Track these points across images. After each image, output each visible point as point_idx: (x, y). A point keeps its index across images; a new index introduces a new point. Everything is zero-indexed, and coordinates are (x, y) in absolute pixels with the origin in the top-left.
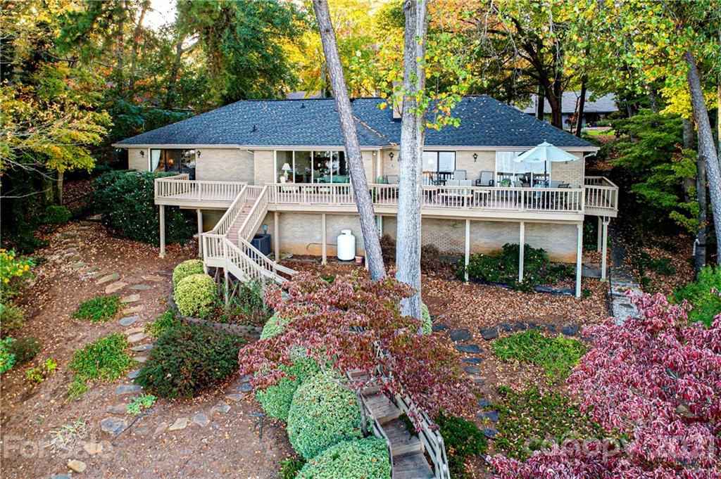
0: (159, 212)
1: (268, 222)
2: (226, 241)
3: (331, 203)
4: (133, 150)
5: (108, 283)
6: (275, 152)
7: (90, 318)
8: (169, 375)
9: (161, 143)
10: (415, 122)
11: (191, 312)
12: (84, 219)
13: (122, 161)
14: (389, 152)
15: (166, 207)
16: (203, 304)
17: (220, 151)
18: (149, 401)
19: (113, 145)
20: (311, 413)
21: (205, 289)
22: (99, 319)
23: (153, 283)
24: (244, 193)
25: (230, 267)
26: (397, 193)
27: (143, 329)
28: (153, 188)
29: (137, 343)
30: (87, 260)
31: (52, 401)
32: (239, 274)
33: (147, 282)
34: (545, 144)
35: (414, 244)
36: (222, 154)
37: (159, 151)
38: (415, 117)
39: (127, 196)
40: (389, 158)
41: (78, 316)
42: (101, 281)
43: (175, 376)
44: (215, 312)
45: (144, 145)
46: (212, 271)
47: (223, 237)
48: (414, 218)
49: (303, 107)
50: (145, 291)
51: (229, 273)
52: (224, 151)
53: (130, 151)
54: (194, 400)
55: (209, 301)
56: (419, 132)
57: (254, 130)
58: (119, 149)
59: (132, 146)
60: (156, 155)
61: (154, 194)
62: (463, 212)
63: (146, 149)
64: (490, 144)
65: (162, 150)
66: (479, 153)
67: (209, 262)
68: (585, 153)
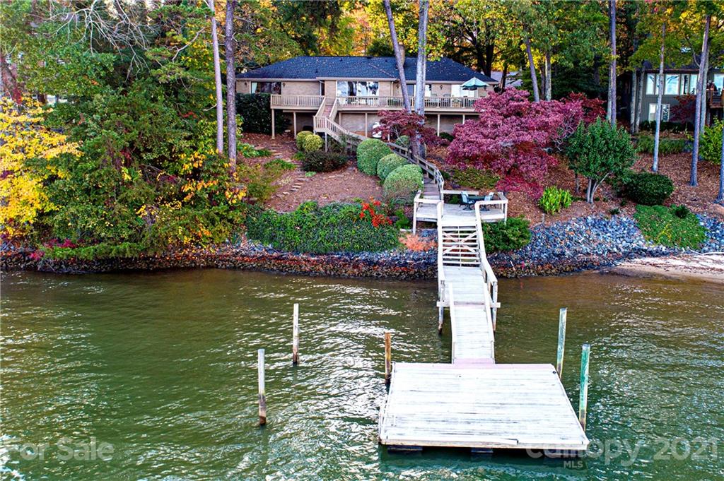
0: (271, 114)
2: (327, 119)
4: (240, 82)
6: (336, 82)
8: (321, 163)
10: (424, 58)
15: (276, 110)
16: (319, 146)
17: (298, 83)
18: (314, 173)
20: (388, 163)
21: (319, 140)
22: (263, 156)
24: (325, 101)
25: (327, 131)
27: (290, 159)
32: (333, 135)
34: (474, 78)
37: (257, 84)
43: (324, 163)
45: (249, 79)
47: (325, 117)
51: (328, 134)
52: (301, 83)
53: (237, 83)
56: (425, 62)
60: (255, 85)
61: (270, 103)
62: (438, 109)
63: (248, 81)
64: (448, 80)
65: (258, 82)
66: (443, 86)
67: (316, 129)
68: (494, 85)
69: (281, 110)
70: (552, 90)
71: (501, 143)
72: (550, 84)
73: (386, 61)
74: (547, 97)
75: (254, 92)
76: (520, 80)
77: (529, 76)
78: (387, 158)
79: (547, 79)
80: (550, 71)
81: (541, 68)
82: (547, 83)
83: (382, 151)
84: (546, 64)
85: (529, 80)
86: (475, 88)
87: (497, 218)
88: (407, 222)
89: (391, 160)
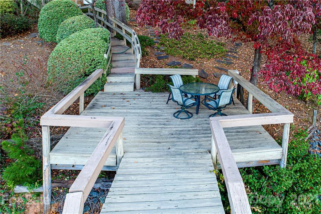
78: (69, 20)
83: (67, 12)
87: (264, 159)
88: (31, 171)
89: (73, 23)
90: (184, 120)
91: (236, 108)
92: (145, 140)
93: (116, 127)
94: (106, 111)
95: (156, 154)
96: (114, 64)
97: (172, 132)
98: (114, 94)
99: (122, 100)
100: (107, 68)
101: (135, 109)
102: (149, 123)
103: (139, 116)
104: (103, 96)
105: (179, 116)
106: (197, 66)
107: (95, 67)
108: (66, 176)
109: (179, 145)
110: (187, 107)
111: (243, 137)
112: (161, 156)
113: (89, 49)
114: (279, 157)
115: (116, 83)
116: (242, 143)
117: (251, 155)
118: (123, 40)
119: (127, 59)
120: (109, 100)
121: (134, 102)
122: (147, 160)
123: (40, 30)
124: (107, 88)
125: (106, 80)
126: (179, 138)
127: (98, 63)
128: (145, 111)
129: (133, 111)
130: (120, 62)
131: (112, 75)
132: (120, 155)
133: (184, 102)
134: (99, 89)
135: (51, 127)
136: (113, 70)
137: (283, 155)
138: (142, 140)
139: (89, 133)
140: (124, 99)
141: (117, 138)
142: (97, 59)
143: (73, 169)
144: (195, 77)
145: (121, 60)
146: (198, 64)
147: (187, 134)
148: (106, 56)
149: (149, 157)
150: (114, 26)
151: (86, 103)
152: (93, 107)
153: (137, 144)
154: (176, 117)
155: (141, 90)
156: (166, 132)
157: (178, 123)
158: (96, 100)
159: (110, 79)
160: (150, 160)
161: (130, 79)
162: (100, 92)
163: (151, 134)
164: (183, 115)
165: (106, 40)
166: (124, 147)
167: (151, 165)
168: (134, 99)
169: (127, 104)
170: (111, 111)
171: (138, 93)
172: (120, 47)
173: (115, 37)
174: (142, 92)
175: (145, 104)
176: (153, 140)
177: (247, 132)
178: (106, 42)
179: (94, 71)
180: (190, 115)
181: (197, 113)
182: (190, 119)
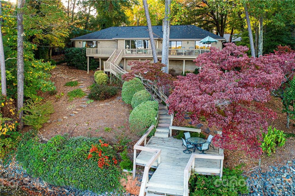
0: (87, 59)
1: (122, 62)
2: (111, 63)
3: (142, 55)
4: (77, 42)
5: (73, 79)
6: (125, 41)
7: (70, 86)
8: (98, 94)
9: (87, 39)
10: (167, 23)
11: (101, 83)
12: (60, 64)
13: (73, 45)
14: (161, 41)
15: (90, 57)
16: (105, 81)
17: (106, 41)
18: (92, 101)
19: (70, 40)
20: (138, 98)
21: (105, 77)
22: (72, 86)
23: (87, 79)
24: (115, 52)
25: (112, 71)
26: (162, 53)
27: (86, 88)
28: (86, 52)
29: (85, 91)
30: (64, 74)
31: (64, 102)
32: (115, 73)
33: (85, 79)
34: (208, 37)
35: (166, 57)
36: (106, 42)
37: (85, 42)
38: (167, 22)
39: (78, 54)
40: (161, 43)
41: (66, 86)
42: (70, 78)
43: (99, 94)
44: (108, 83)
45: (81, 40)
46: (106, 73)
47: (110, 62)
48: (167, 50)
49: (133, 28)
50: (85, 81)
51: (112, 73)
52: (107, 41)
53: (76, 42)
54: (105, 101)
55: (106, 80)
56: (169, 26)
57: (117, 35)
58: (72, 41)
59: (77, 40)
60: (85, 43)
61: (86, 53)
62: (183, 57)
63: (81, 41)
64: (192, 38)
65: (87, 41)
66: (189, 42)
67: (106, 70)
68: (222, 41)
69: (93, 57)
70: (263, 44)
71: (216, 102)
72: (262, 40)
73: (158, 28)
74: (260, 48)
75: (84, 46)
76: (240, 38)
77: (247, 35)
78: (138, 93)
79: (259, 36)
80: (262, 31)
81: (255, 29)
82: (260, 39)
83: (137, 87)
84: (259, 26)
85: (247, 37)
86: (209, 42)
87: (212, 172)
88: (129, 164)
89: (140, 95)
90: (187, 154)
91: (215, 152)
92: (169, 159)
93: (158, 153)
94: (155, 146)
95: (172, 164)
96: (160, 121)
97: (180, 158)
98: (159, 138)
99: (162, 142)
100: (156, 124)
101: (167, 146)
102: (172, 153)
103: (168, 150)
104: (154, 138)
105: (185, 152)
106: (205, 125)
107: (151, 124)
108: (140, 169)
109: (181, 163)
110: (189, 148)
111: (208, 163)
112: (174, 165)
113: (148, 114)
114: (219, 173)
115: (160, 133)
116: (206, 165)
117: (207, 170)
118: (166, 105)
119: (167, 118)
120: (157, 141)
121: (168, 143)
122: (168, 166)
123: (123, 97)
124: (156, 135)
125: (156, 130)
126: (182, 160)
127: (152, 122)
128: (171, 148)
129: (166, 147)
130: (163, 120)
131: (159, 128)
132: (159, 163)
133: (187, 146)
134: (152, 135)
135: (137, 150)
136: (159, 125)
137: (220, 172)
138: (167, 159)
139: (148, 154)
140: (163, 141)
141: (158, 156)
142: (152, 120)
143: (143, 166)
144: (199, 133)
145: (164, 119)
146: (207, 124)
147: (186, 160)
148: (156, 119)
149: (169, 165)
150: (161, 96)
151: (147, 141)
152: (150, 143)
153: (166, 160)
154: (184, 152)
155: (172, 137)
156: (178, 157)
157: (184, 155)
158: (151, 140)
159: (158, 130)
160: (170, 166)
161: (167, 131)
162: (153, 136)
163: (172, 157)
164: (187, 152)
165: (156, 109)
166: (161, 161)
167: (169, 167)
168: (168, 141)
169: (164, 144)
170: (157, 146)
171: (170, 139)
172: (164, 110)
173: (162, 103)
174: (172, 139)
175: (172, 145)
176: (172, 160)
177: (211, 162)
178: (156, 111)
179: (151, 126)
180: (190, 152)
181: (194, 152)
182: (190, 154)
